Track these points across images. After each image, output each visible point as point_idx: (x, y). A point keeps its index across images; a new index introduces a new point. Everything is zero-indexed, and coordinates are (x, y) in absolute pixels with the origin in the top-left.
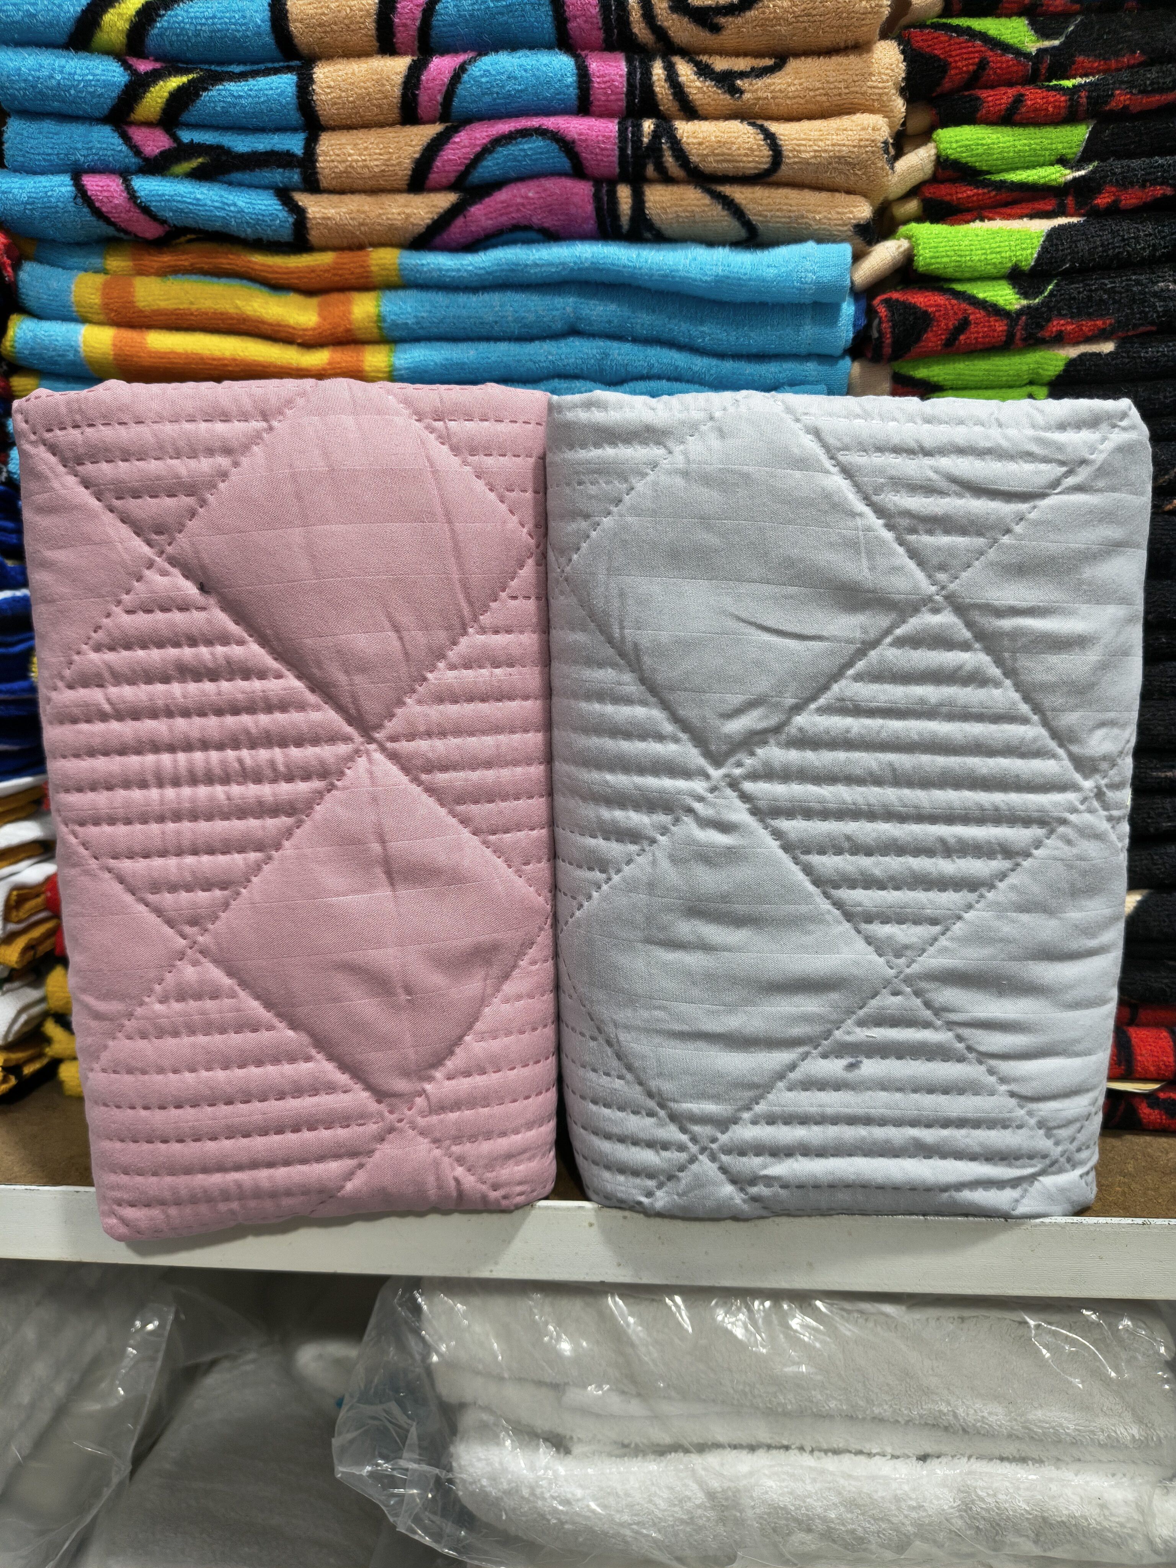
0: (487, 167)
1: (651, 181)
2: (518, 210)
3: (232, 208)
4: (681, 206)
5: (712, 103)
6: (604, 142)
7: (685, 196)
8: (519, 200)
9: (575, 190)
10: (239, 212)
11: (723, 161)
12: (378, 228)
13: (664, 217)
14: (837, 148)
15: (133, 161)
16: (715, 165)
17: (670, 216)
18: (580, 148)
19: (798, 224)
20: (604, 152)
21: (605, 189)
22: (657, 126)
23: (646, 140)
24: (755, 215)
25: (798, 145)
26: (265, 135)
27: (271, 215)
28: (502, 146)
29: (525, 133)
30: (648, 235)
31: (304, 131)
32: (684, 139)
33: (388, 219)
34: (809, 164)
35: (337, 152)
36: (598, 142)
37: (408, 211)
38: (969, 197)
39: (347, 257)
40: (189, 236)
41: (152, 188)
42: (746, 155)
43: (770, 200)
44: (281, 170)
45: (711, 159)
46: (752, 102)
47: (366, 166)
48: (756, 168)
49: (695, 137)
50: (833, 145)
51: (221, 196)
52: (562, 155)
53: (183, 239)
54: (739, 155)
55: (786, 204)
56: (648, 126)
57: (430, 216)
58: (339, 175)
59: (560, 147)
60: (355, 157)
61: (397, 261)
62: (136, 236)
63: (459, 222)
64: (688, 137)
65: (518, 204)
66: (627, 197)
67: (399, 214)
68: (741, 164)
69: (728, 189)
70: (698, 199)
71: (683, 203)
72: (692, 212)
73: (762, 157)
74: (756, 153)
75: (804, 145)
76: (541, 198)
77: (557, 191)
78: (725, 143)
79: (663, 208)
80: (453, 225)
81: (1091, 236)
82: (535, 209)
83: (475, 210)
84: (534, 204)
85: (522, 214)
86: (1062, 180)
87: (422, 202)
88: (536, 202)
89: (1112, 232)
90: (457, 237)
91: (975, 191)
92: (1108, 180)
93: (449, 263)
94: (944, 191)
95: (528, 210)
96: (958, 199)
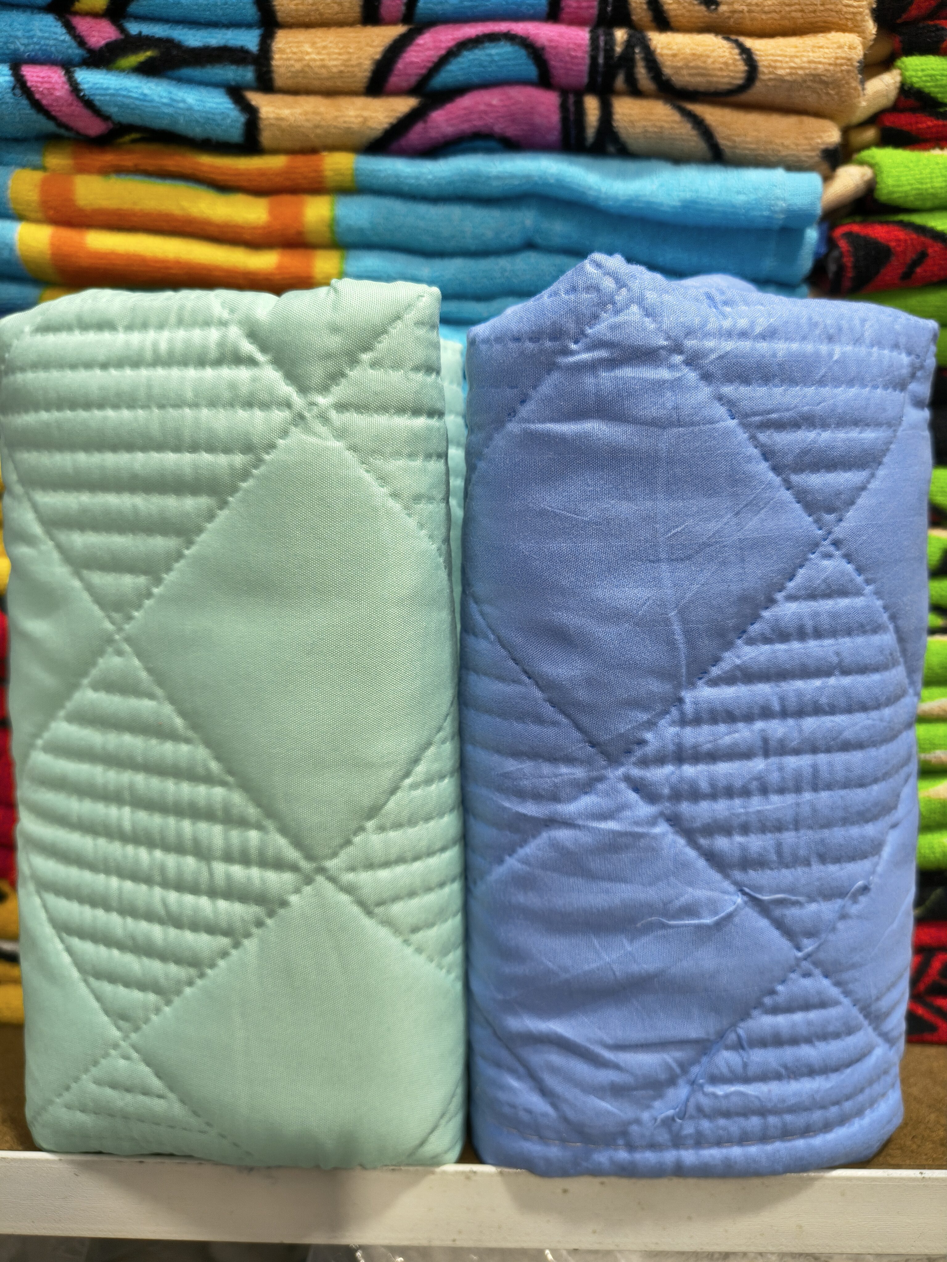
0: (451, 71)
1: (620, 94)
2: (480, 118)
3: (181, 105)
4: (650, 120)
5: (687, 14)
6: (575, 50)
7: (654, 111)
8: (482, 107)
9: (540, 100)
10: (188, 109)
11: (697, 75)
12: (333, 131)
13: (631, 130)
14: (813, 66)
15: (76, 52)
16: (687, 78)
17: (638, 130)
18: (549, 56)
20: (576, 61)
21: (571, 99)
22: (630, 37)
23: (618, 49)
25: (776, 61)
26: (217, 30)
27: (223, 113)
28: (469, 50)
29: (493, 38)
30: (611, 149)
31: (259, 28)
32: (658, 51)
33: (345, 122)
34: (784, 81)
35: (295, 50)
36: (569, 49)
37: (366, 114)
38: (928, 127)
39: (301, 161)
40: (134, 136)
41: (96, 81)
42: (721, 69)
43: (739, 124)
44: (233, 67)
45: (685, 72)
46: (727, 14)
47: (324, 66)
48: (730, 84)
49: (670, 49)
50: (810, 62)
51: (170, 93)
52: (530, 62)
53: (127, 138)
54: (714, 69)
55: (755, 130)
56: (620, 35)
57: (388, 120)
58: (296, 74)
59: (529, 54)
60: (314, 56)
61: (353, 166)
62: (78, 133)
63: (419, 128)
64: (662, 48)
65: (480, 111)
66: (595, 109)
67: (356, 117)
68: (715, 79)
69: (700, 109)
70: (667, 116)
71: (652, 118)
72: (661, 127)
73: (737, 72)
74: (732, 68)
75: (781, 62)
76: (505, 106)
77: (522, 99)
78: (701, 56)
79: (631, 122)
80: (412, 131)
82: (498, 117)
83: (437, 116)
84: (497, 112)
85: (484, 122)
87: (381, 106)
88: (499, 110)
90: (416, 142)
91: (936, 122)
93: (407, 170)
94: (904, 121)
95: (491, 118)
96: (918, 129)
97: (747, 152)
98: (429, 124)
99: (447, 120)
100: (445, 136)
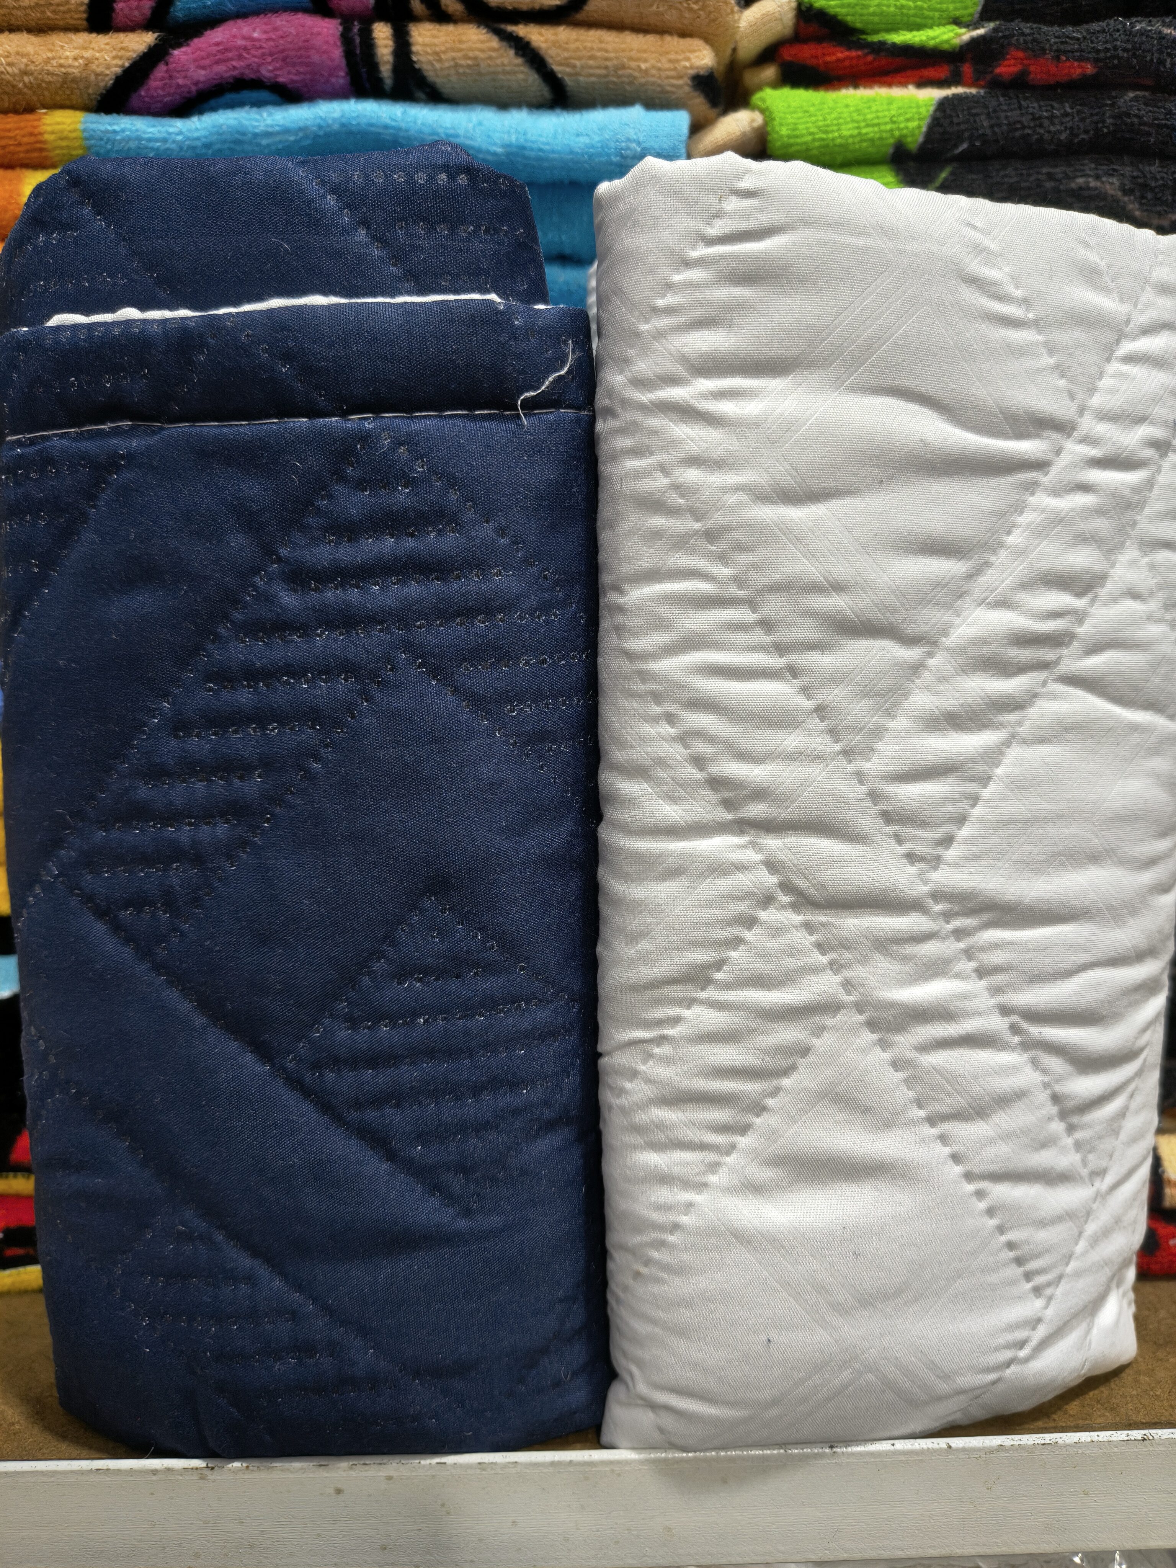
1: (417, 19)
2: (240, 57)
4: (460, 50)
7: (464, 38)
8: (240, 42)
9: (315, 30)
12: (49, 78)
13: (438, 66)
17: (447, 65)
19: (619, 77)
21: (356, 27)
24: (561, 64)
30: (420, 92)
33: (61, 66)
37: (87, 54)
38: (838, 60)
39: (14, 123)
43: (578, 44)
55: (600, 50)
57: (120, 63)
61: (80, 126)
63: (160, 71)
65: (238, 48)
66: (386, 38)
67: (75, 59)
70: (484, 42)
71: (463, 46)
72: (476, 58)
76: (269, 39)
77: (293, 30)
79: (436, 53)
80: (152, 77)
81: (995, 111)
82: (264, 55)
83: (180, 54)
84: (261, 47)
85: (247, 62)
86: (956, 42)
87: (107, 44)
88: (264, 45)
89: (1020, 107)
90: (161, 92)
91: (847, 53)
92: (1014, 40)
93: (151, 130)
94: (807, 53)
95: (254, 56)
96: (826, 63)
98: (171, 66)
99: (195, 60)
100: (196, 83)
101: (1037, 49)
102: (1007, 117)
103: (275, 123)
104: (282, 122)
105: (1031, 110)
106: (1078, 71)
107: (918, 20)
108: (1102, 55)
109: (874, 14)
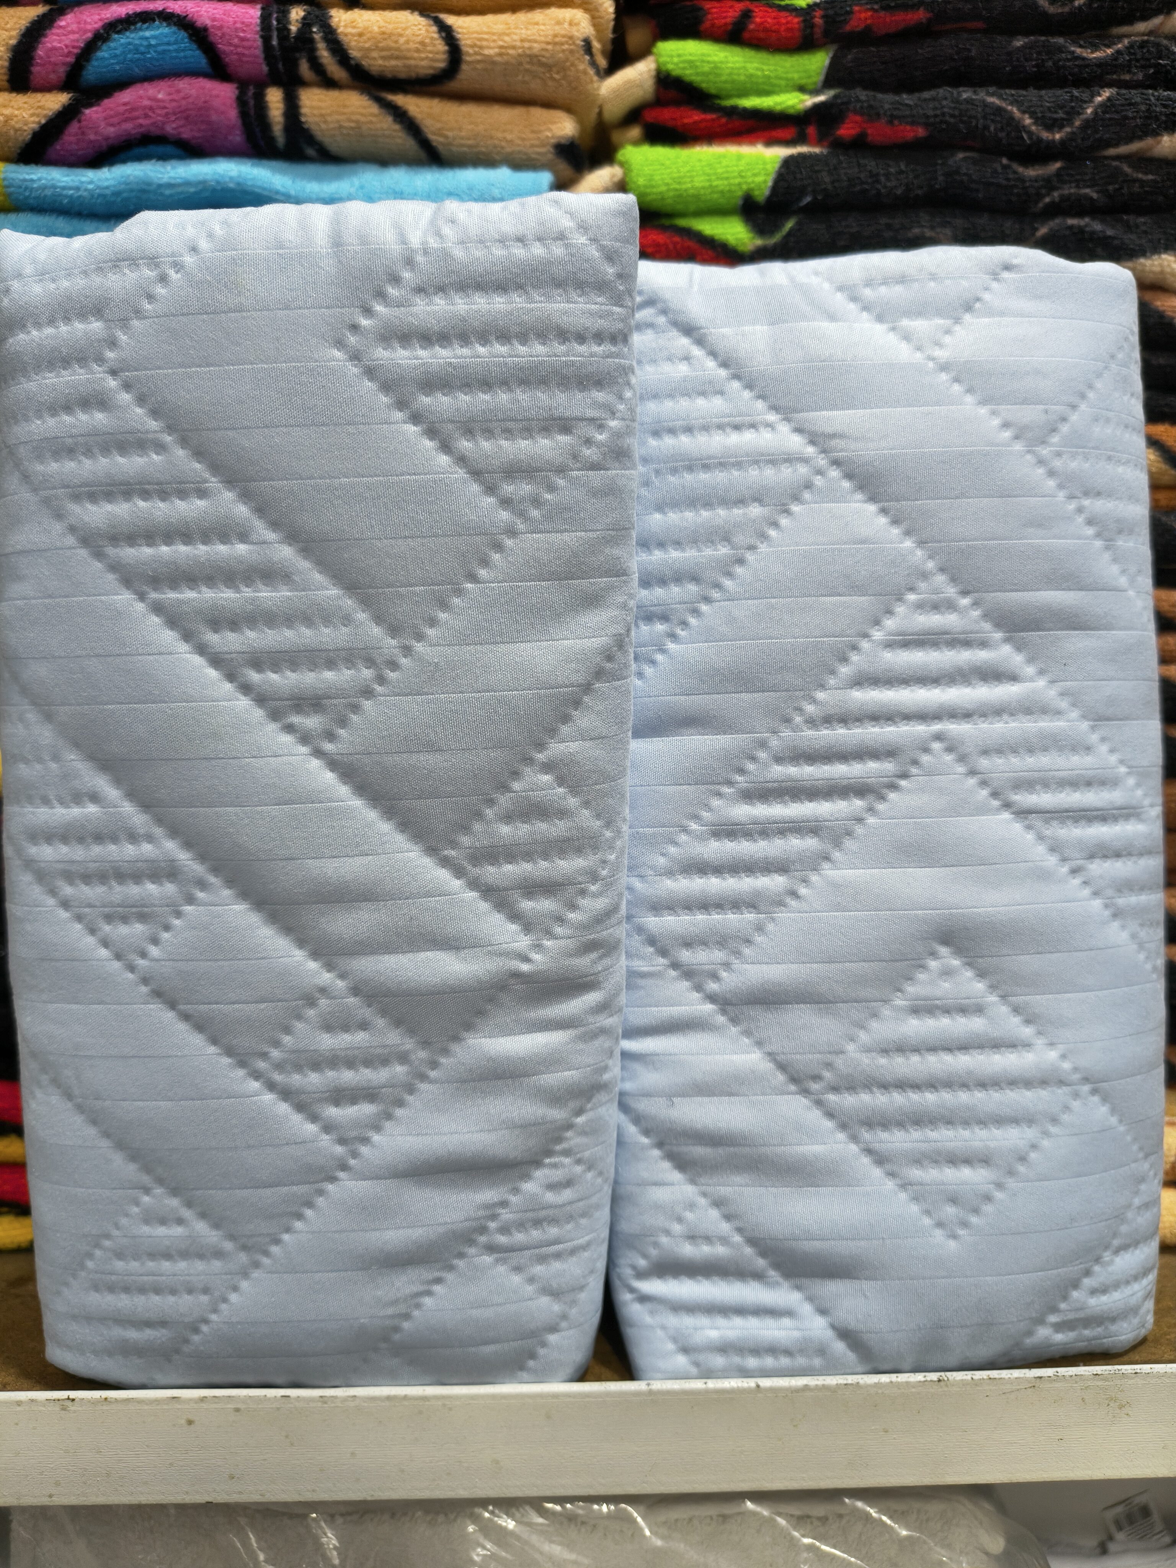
0: (103, 58)
1: (307, 84)
2: (146, 116)
4: (344, 114)
6: (244, 31)
7: (348, 103)
8: (146, 103)
9: (214, 92)
11: (391, 57)
13: (323, 126)
14: (527, 45)
16: (380, 62)
17: (332, 126)
18: (215, 37)
20: (245, 43)
21: (251, 91)
22: (308, 14)
23: (293, 28)
25: (480, 40)
28: (118, 32)
29: (146, 18)
30: (310, 152)
32: (340, 30)
34: (494, 63)
36: (236, 29)
37: (7, 112)
38: (695, 122)
42: (418, 51)
43: (450, 117)
45: (375, 54)
48: (431, 67)
49: (354, 27)
50: (522, 41)
52: (194, 46)
54: (409, 50)
55: (470, 123)
56: (297, 14)
57: (37, 120)
59: (191, 36)
61: (2, 176)
63: (73, 128)
64: (346, 26)
65: (145, 108)
66: (278, 102)
68: (412, 62)
69: (400, 100)
70: (365, 108)
71: (346, 110)
72: (357, 122)
73: (437, 53)
74: (429, 48)
75: (486, 40)
76: (172, 100)
77: (193, 92)
78: (391, 35)
79: (322, 115)
80: (66, 132)
81: (835, 169)
82: (167, 114)
83: (92, 113)
84: (165, 108)
85: (152, 121)
86: (801, 107)
87: (25, 103)
88: (168, 105)
89: (859, 165)
90: (75, 147)
91: (703, 116)
92: (851, 107)
93: (65, 179)
94: (667, 115)
95: (159, 115)
96: (684, 125)
97: (465, 149)
98: (84, 123)
99: (105, 119)
100: (107, 139)
101: (872, 113)
102: (846, 174)
103: (177, 176)
104: (183, 175)
105: (869, 168)
106: (912, 134)
107: (766, 87)
108: (932, 120)
109: (726, 82)
